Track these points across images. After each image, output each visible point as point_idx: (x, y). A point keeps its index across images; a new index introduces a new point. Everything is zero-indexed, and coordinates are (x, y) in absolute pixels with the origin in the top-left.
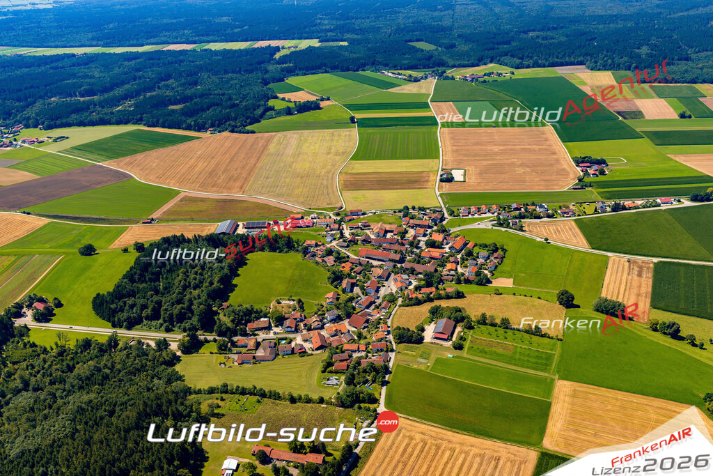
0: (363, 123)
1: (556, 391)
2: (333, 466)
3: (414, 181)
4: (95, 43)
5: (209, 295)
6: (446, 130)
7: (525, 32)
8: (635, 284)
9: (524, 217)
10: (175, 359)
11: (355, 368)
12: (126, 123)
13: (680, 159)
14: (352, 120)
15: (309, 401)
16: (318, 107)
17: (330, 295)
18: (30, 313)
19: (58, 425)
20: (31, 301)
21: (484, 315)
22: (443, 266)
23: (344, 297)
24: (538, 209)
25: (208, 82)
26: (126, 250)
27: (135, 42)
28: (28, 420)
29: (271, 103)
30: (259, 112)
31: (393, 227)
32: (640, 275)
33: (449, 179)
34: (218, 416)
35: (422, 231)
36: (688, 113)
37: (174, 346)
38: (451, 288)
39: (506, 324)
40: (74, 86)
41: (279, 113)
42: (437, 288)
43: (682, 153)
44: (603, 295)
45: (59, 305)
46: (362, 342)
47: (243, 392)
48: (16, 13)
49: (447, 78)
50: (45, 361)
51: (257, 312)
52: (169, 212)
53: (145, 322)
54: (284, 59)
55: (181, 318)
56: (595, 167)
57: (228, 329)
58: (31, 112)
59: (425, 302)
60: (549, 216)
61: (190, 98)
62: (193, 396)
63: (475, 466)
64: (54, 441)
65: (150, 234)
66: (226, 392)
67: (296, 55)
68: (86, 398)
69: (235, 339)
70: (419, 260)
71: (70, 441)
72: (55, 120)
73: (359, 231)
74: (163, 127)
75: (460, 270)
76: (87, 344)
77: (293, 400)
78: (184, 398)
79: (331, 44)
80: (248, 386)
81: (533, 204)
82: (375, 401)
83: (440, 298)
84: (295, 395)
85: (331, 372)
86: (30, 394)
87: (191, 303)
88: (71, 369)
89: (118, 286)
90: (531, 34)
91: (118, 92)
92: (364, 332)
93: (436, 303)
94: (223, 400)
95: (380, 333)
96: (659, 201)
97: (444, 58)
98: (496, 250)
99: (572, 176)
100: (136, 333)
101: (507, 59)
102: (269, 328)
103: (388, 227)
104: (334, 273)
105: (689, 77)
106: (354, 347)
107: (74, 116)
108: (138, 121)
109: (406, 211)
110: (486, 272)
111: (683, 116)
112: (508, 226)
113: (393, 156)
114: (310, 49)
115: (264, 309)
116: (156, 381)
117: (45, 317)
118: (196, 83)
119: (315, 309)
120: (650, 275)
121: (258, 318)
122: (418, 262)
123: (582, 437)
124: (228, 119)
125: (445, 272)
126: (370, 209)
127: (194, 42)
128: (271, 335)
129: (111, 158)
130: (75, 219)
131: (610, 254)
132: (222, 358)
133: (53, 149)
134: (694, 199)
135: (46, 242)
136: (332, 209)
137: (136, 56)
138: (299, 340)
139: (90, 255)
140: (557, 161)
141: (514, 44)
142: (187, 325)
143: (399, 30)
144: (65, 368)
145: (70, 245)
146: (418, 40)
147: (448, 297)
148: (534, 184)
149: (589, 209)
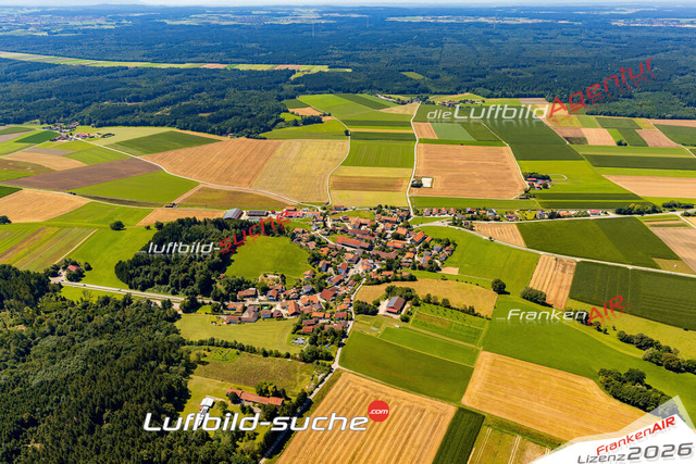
0: (355, 136)
1: (479, 360)
2: (289, 408)
3: (391, 186)
4: (145, 59)
5: (209, 267)
6: (422, 145)
7: (499, 68)
8: (559, 278)
9: (475, 219)
10: (176, 317)
11: (318, 332)
12: (163, 126)
13: (612, 179)
14: (347, 133)
15: (278, 355)
16: (320, 121)
17: (308, 272)
18: (64, 273)
19: (73, 363)
20: (67, 264)
21: (429, 296)
22: (403, 254)
23: (319, 275)
24: (488, 214)
25: (233, 96)
26: (148, 228)
27: (178, 60)
28: (50, 357)
29: (282, 115)
30: (271, 122)
31: (367, 221)
32: (563, 271)
33: (419, 185)
34: (204, 363)
35: (390, 225)
36: (624, 141)
37: (176, 306)
38: (406, 272)
39: (446, 304)
40: (123, 93)
41: (288, 124)
42: (395, 272)
43: (615, 174)
44: (531, 286)
45: (89, 268)
46: (328, 311)
47: (226, 346)
48: (85, 31)
49: (429, 103)
50: (71, 312)
51: (246, 283)
52: (188, 199)
53: (156, 286)
54: (297, 81)
55: (185, 284)
56: (540, 182)
57: (222, 295)
58: (86, 112)
59: (384, 282)
60: (496, 220)
61: (217, 108)
62: (186, 347)
63: (404, 415)
64: (68, 376)
65: (169, 216)
66: (213, 345)
67: (308, 77)
68: (98, 342)
69: (226, 303)
70: (384, 249)
71: (80, 376)
72: (105, 120)
73: (340, 223)
74: (193, 130)
75: (417, 258)
76: (106, 301)
77: (265, 354)
78: (178, 348)
79: (338, 70)
80: (231, 341)
81: (484, 209)
82: (331, 358)
83: (396, 280)
84: (267, 350)
85: (299, 334)
86: (55, 337)
87: (194, 273)
88: (90, 319)
89: (137, 256)
90: (504, 70)
91: (159, 100)
92: (331, 304)
93: (393, 284)
94: (209, 351)
95: (344, 306)
96: (589, 212)
97: (429, 86)
98: (448, 244)
99: (520, 188)
100: (148, 294)
101: (480, 90)
102: (255, 296)
103: (363, 221)
104: (313, 255)
105: (629, 112)
106: (321, 315)
107: (120, 117)
108: (173, 124)
109: (379, 209)
110: (437, 261)
111: (620, 144)
112: (461, 225)
113: (376, 164)
114: (320, 73)
115: (253, 280)
116: (157, 333)
117: (76, 277)
118: (223, 97)
119: (295, 283)
120: (572, 272)
121: (247, 288)
122: (384, 250)
123: (494, 397)
124: (245, 126)
125: (404, 259)
126: (351, 206)
127: (227, 63)
128: (257, 302)
129: (147, 153)
130: (111, 200)
131: (541, 253)
132: (214, 318)
133: (100, 143)
134: (619, 212)
135: (86, 218)
136: (320, 204)
137: (178, 71)
138: (278, 307)
139: (119, 229)
140: (510, 175)
141: (488, 77)
142: (189, 289)
143: (395, 62)
144: (86, 319)
145: (104, 221)
146: (409, 71)
147: (403, 280)
148: (487, 193)
149: (530, 215)
